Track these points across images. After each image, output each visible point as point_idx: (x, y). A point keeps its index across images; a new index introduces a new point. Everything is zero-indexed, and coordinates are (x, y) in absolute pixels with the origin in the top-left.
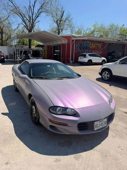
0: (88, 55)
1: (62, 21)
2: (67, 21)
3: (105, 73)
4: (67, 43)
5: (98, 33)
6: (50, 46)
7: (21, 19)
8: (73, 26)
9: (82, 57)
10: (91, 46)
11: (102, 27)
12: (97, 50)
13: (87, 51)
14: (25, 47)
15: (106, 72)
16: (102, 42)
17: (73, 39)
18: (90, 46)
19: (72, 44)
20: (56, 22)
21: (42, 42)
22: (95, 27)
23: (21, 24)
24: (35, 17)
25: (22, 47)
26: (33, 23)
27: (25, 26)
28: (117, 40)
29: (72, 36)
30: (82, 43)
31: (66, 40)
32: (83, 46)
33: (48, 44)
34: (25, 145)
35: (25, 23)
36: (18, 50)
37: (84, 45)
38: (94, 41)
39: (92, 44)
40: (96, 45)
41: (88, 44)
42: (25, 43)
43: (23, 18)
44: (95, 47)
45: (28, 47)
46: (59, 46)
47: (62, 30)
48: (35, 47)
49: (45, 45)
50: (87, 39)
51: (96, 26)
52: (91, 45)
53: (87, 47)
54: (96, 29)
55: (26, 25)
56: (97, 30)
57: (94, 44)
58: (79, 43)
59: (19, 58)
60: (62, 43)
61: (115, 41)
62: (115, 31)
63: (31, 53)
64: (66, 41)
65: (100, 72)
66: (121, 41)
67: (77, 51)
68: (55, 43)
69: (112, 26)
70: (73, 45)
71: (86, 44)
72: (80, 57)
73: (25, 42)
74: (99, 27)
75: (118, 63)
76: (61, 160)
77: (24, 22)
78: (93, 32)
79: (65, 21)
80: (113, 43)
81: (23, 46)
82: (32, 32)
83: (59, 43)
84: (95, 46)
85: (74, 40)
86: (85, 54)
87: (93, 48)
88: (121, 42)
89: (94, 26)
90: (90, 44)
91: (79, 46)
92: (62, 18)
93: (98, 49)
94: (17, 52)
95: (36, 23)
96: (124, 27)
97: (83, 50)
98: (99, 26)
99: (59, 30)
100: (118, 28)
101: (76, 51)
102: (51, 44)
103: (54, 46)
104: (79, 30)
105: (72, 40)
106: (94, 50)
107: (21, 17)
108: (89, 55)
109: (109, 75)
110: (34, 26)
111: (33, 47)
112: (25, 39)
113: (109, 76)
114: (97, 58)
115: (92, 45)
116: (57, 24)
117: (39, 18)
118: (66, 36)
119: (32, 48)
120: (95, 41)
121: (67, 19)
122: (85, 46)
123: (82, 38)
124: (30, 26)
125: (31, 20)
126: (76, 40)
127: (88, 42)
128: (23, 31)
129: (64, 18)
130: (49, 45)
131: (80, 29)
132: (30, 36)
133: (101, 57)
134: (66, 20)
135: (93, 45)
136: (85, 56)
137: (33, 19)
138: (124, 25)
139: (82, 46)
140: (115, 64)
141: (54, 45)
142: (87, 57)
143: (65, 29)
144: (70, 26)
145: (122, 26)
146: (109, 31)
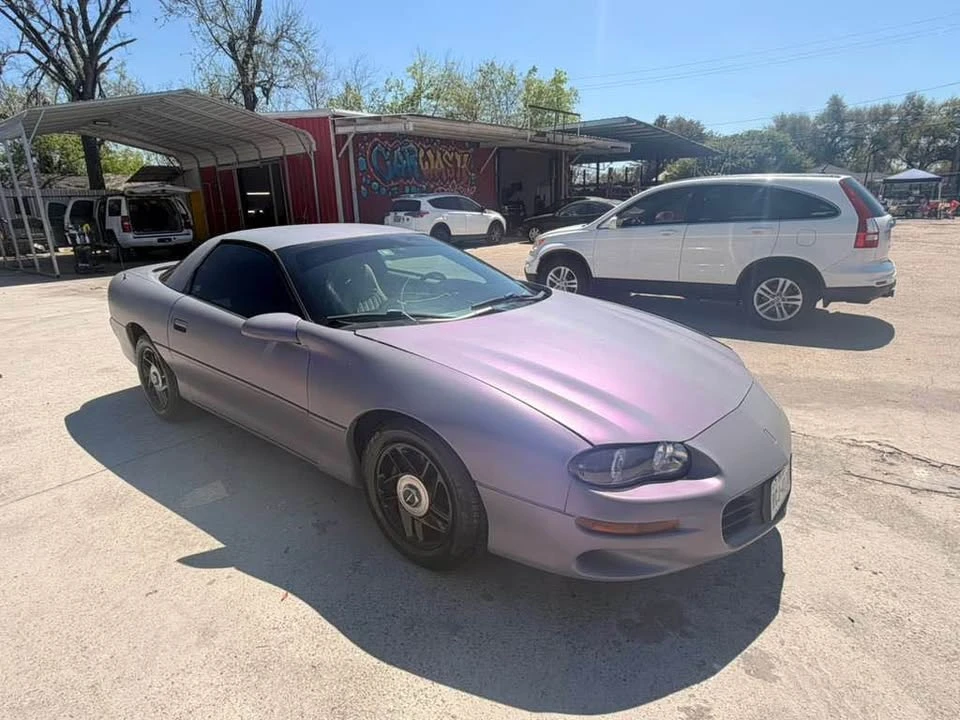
0: (430, 202)
1: (261, 42)
2: (285, 44)
3: (558, 273)
4: (315, 149)
5: (434, 103)
6: (219, 169)
7: (14, 21)
8: (315, 68)
9: (401, 214)
10: (427, 163)
11: (451, 80)
12: (454, 181)
13: (413, 184)
14: (62, 184)
15: (563, 268)
16: (469, 142)
17: (340, 130)
18: (421, 160)
19: (337, 154)
20: (226, 47)
21: (170, 152)
22: (418, 77)
23: (19, 52)
24: (102, 15)
25: (48, 182)
26: (94, 47)
27: (45, 68)
28: (535, 133)
29: (335, 116)
30: (387, 150)
31: (307, 138)
32: (392, 161)
33: (208, 162)
34: (476, 698)
35: (44, 47)
36: (25, 199)
37: (396, 160)
38: (435, 139)
39: (429, 153)
40: (447, 156)
41: (411, 152)
42: (56, 161)
43: (21, 16)
44: (442, 166)
45: (84, 181)
46: (273, 166)
47: (268, 90)
48: (129, 181)
49: (185, 168)
50: (411, 129)
51: (425, 70)
52: (426, 158)
53: (409, 169)
54: (427, 87)
55: (51, 59)
56: (430, 91)
57: (439, 155)
58: (372, 150)
59: (40, 247)
60: (288, 153)
61: (526, 139)
62: (505, 94)
63: (125, 212)
64: (311, 143)
65: (534, 272)
66: (550, 136)
67: (368, 186)
68: (248, 156)
69: (488, 72)
70: (344, 161)
71: (402, 152)
72: (392, 214)
73: (57, 158)
74: (436, 75)
75: (614, 226)
76: (708, 710)
77: (32, 40)
78: (413, 100)
79: (274, 46)
80: (513, 149)
81: (49, 180)
82: (93, 98)
83: (272, 151)
84: (444, 163)
85: (345, 137)
86: (412, 197)
87: (434, 170)
88: (548, 142)
89: (413, 70)
90: (422, 154)
91: (375, 163)
92: (258, 30)
93: (458, 176)
94: (18, 212)
95: (110, 49)
96: (536, 76)
97: (393, 184)
98: (436, 73)
99: (247, 90)
100: (515, 84)
101: (363, 188)
102: (226, 160)
103: (240, 171)
104: (348, 87)
105: (336, 136)
106: (442, 180)
107: (14, 16)
108: (435, 203)
109: (575, 281)
110: (104, 65)
111: (116, 182)
112: (56, 136)
113: (576, 286)
114: (468, 214)
115: (428, 159)
116: (235, 58)
117: (122, 23)
118: (301, 119)
119: (107, 185)
120: (441, 140)
121: (282, 33)
122: (399, 162)
123: (385, 123)
124: (77, 66)
125: (81, 33)
126: (358, 137)
127: (412, 146)
128: (34, 94)
129: (267, 26)
130: (214, 168)
131: (353, 87)
132: (95, 122)
133: (482, 210)
134: (277, 40)
135: (435, 158)
136: (414, 209)
137: (92, 26)
138: (534, 69)
139: (388, 163)
140: (598, 228)
141: (241, 166)
142: (428, 213)
143: (282, 84)
144: (305, 70)
145: (530, 73)
146: (478, 95)
